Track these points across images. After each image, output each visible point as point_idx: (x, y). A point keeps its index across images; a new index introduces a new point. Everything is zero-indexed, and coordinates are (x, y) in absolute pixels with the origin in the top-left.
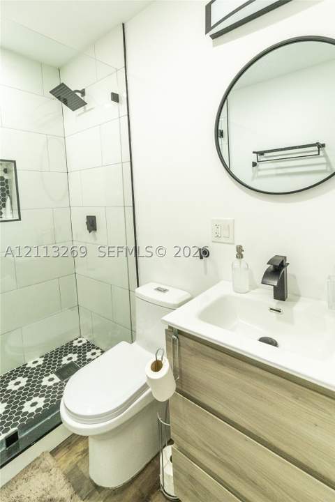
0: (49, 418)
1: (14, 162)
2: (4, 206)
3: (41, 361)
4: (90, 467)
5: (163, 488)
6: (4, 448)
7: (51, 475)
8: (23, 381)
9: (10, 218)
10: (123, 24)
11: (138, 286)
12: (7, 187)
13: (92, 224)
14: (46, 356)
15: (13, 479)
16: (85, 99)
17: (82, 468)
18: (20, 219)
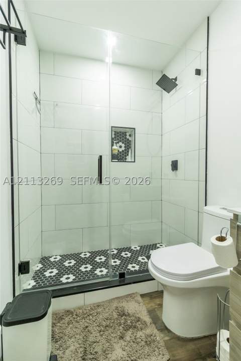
0: (141, 275)
1: (134, 129)
2: (128, 155)
3: (138, 248)
4: (163, 315)
5: (219, 358)
6: (118, 278)
7: (140, 306)
8: (129, 255)
9: (130, 161)
10: (208, 18)
11: (206, 205)
12: (130, 144)
13: (175, 166)
14: (141, 247)
15: (121, 297)
16: (177, 82)
17: (158, 313)
18: (135, 162)
